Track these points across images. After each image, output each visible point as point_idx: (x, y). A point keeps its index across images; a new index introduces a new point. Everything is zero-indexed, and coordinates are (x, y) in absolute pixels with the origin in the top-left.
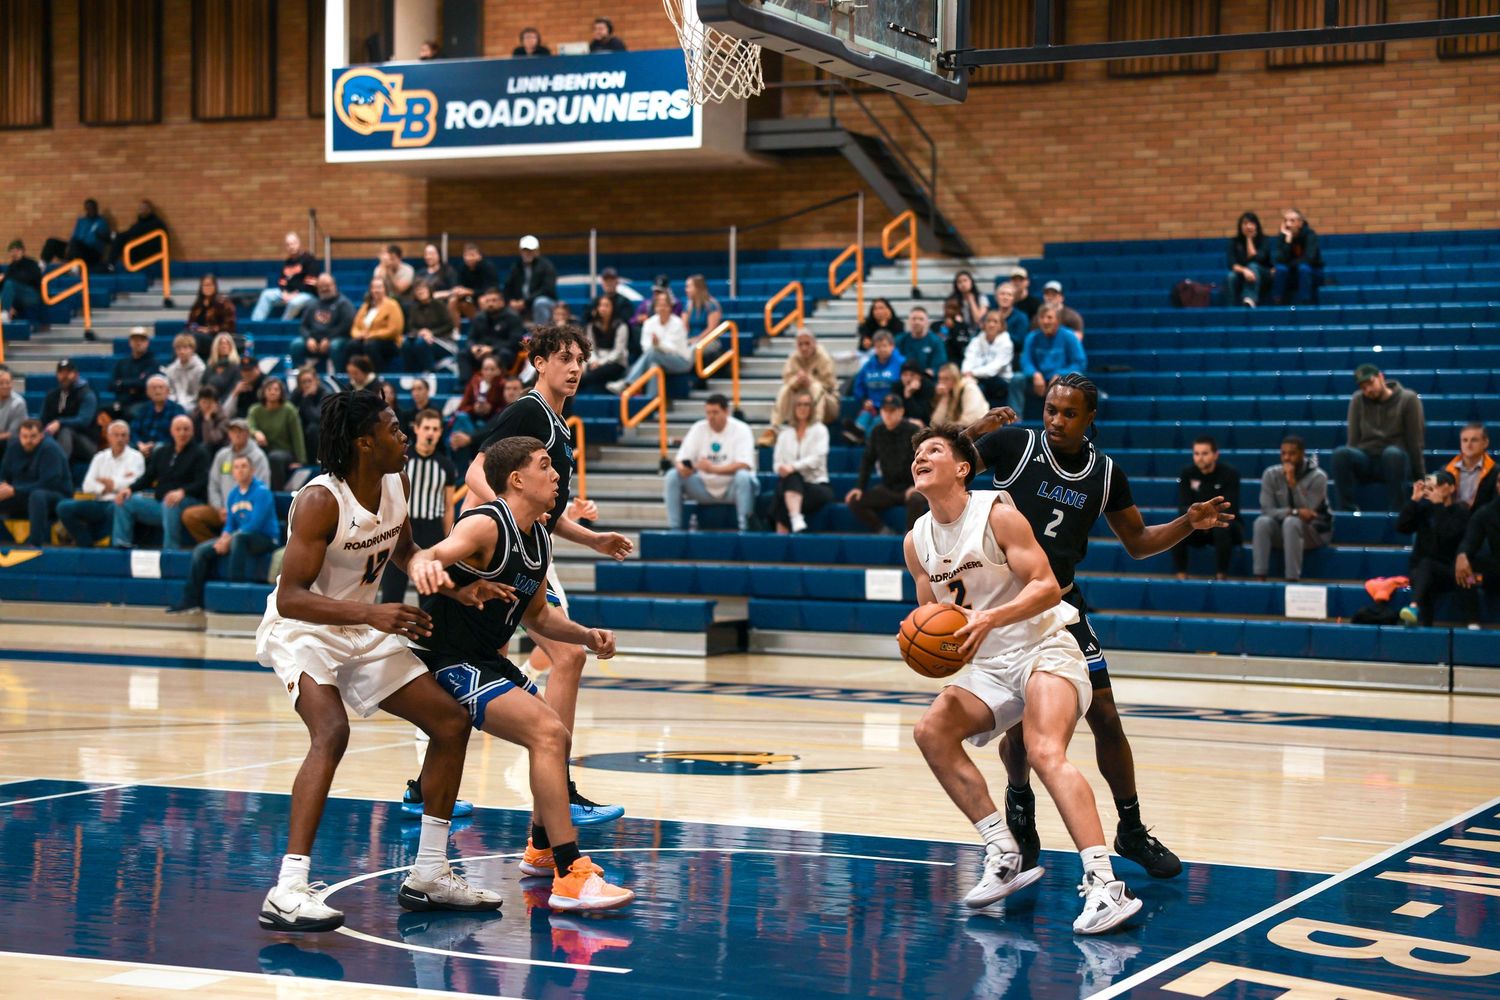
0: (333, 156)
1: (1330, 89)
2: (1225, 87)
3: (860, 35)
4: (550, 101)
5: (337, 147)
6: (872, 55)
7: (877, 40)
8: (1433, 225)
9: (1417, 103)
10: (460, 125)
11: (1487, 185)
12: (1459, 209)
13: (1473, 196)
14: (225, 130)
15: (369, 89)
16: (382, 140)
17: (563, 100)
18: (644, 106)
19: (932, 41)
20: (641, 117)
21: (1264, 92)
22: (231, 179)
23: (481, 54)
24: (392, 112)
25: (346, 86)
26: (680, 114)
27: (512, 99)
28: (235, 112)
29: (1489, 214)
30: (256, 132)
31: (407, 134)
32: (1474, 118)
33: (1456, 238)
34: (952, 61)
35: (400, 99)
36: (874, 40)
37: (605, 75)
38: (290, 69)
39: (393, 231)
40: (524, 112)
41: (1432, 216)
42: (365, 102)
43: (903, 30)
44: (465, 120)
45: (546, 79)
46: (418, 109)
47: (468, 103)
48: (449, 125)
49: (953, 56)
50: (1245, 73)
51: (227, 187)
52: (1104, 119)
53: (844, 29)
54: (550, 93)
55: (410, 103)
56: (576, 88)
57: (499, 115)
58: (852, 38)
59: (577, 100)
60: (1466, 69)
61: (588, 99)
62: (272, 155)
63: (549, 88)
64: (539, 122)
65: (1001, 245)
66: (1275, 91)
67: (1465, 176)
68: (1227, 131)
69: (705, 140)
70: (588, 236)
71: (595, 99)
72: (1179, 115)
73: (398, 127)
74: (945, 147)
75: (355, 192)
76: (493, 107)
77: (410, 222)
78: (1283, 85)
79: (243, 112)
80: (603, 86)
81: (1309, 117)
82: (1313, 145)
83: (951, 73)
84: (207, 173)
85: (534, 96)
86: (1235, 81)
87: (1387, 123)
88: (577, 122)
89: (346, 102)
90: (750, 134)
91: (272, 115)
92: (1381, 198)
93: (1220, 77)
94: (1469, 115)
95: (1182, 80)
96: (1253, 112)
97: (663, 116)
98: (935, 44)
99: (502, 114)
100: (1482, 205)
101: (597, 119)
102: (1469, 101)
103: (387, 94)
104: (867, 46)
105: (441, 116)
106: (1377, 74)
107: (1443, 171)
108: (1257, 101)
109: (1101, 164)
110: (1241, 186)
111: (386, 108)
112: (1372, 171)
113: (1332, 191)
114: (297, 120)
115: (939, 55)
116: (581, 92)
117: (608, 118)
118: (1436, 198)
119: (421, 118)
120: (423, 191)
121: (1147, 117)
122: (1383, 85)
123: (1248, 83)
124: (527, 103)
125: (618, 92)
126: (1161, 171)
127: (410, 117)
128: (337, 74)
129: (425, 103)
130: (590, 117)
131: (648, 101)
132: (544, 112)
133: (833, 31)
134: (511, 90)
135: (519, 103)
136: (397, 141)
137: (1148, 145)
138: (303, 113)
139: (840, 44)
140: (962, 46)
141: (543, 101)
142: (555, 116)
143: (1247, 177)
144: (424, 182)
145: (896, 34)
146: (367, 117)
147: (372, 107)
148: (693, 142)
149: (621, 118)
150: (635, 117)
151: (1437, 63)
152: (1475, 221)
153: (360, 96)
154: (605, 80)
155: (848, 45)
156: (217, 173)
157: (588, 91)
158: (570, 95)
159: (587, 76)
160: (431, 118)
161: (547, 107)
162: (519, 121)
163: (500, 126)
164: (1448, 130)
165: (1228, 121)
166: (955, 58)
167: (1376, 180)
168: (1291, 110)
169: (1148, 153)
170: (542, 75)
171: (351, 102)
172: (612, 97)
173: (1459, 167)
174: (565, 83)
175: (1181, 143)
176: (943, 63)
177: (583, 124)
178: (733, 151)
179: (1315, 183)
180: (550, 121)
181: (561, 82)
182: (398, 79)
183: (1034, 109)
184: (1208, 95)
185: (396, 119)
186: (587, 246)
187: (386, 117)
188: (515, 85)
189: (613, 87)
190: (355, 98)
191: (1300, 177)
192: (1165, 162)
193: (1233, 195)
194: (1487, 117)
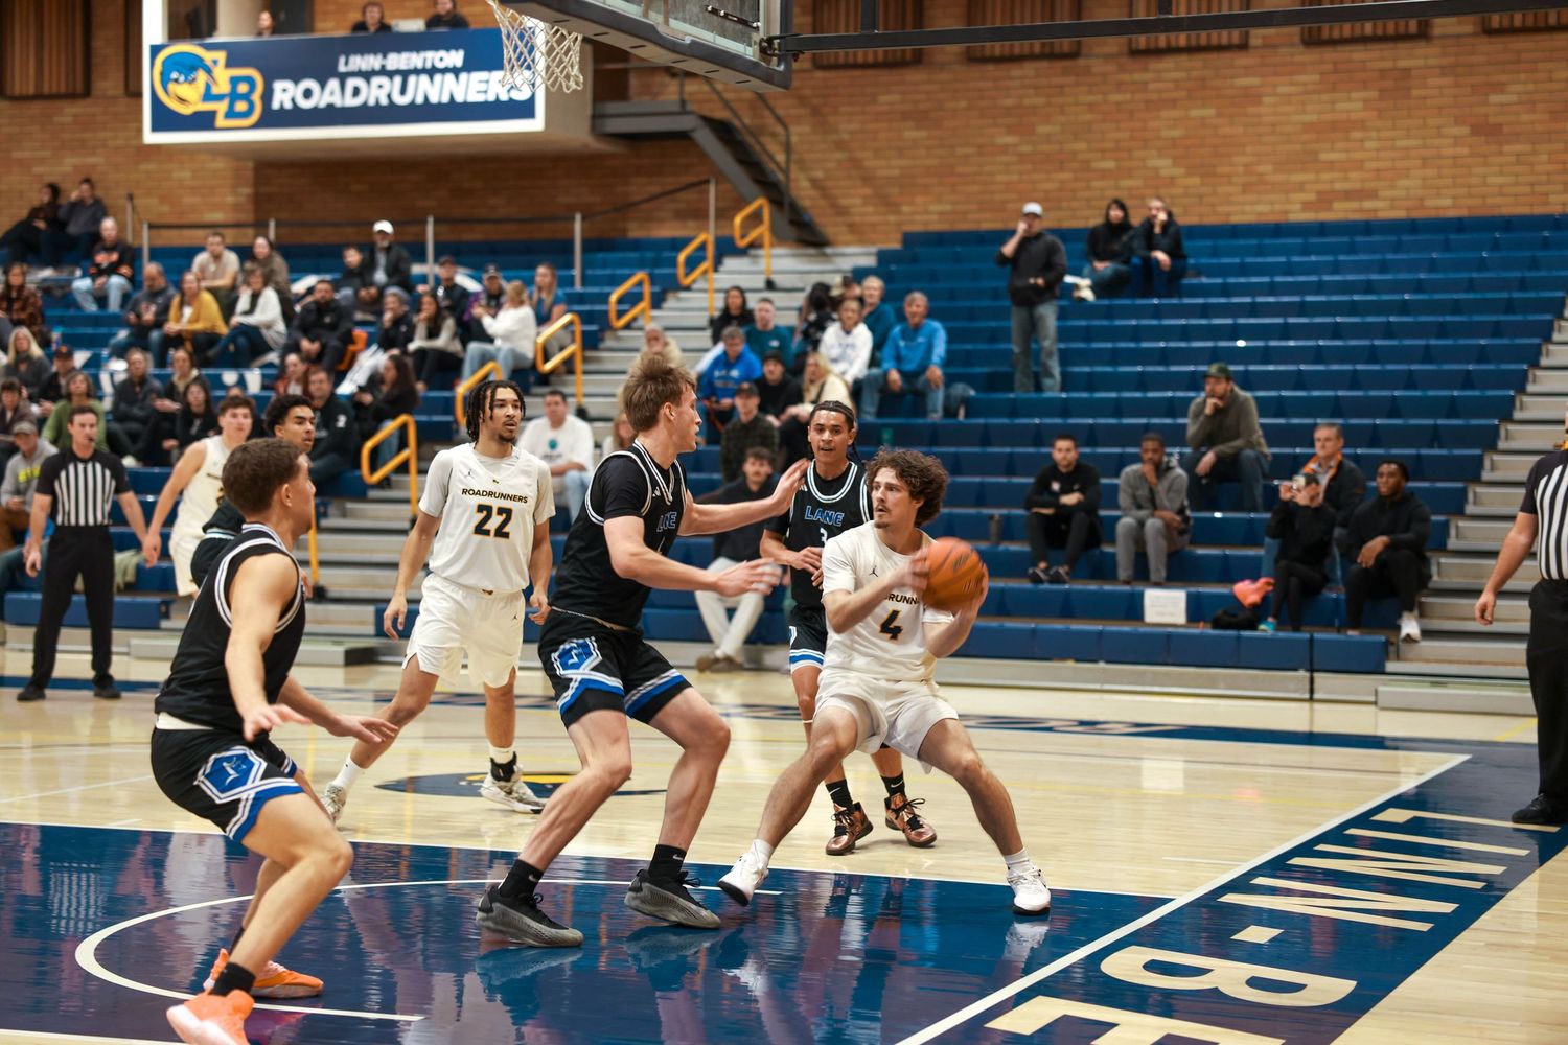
0: (151, 137)
1: (1194, 74)
2: (1087, 71)
3: (676, 19)
4: (384, 80)
5: (156, 128)
6: (688, 40)
7: (694, 24)
8: (1299, 216)
9: (1281, 89)
10: (288, 105)
11: (1353, 175)
12: (1325, 199)
13: (1339, 186)
14: (36, 108)
15: (189, 66)
16: (205, 121)
17: (398, 80)
18: (483, 87)
19: (754, 25)
20: (480, 98)
21: (1126, 77)
22: (42, 161)
23: (311, 30)
24: (215, 90)
25: (164, 63)
26: (522, 95)
27: (343, 78)
28: (46, 90)
29: (1354, 205)
30: (70, 111)
31: (231, 114)
32: (1340, 106)
33: (1322, 229)
34: (776, 46)
35: (223, 77)
36: (690, 24)
37: (443, 53)
38: (106, 45)
39: (218, 217)
40: (356, 92)
41: (1298, 207)
42: (186, 80)
43: (722, 13)
44: (293, 100)
45: (380, 57)
46: (243, 88)
47: (296, 81)
48: (276, 105)
49: (776, 41)
50: (1108, 57)
51: (38, 170)
52: (963, 104)
53: (658, 12)
54: (383, 72)
55: (234, 81)
56: (412, 67)
57: (329, 95)
58: (666, 22)
59: (412, 79)
60: (1331, 55)
61: (424, 78)
62: (87, 135)
63: (383, 66)
64: (372, 102)
65: (859, 234)
66: (1137, 77)
67: (1331, 166)
68: (1089, 117)
69: (548, 122)
70: (425, 222)
71: (431, 79)
72: (1040, 101)
73: (221, 107)
74: (799, 132)
75: (176, 175)
76: (323, 86)
77: (236, 207)
78: (1146, 70)
79: (55, 90)
80: (440, 65)
81: (1173, 103)
82: (1176, 133)
83: (775, 59)
84: (16, 154)
85: (367, 76)
86: (1097, 66)
87: (1252, 110)
88: (413, 104)
89: (165, 80)
90: (596, 117)
91: (87, 93)
92: (1247, 188)
93: (1081, 62)
94: (1333, 103)
95: (1044, 64)
96: (1116, 97)
97: (504, 97)
98: (757, 28)
99: (332, 93)
100: (1347, 195)
101: (434, 99)
102: (1334, 89)
103: (209, 71)
104: (684, 30)
105: (268, 95)
106: (1241, 60)
107: (1308, 161)
108: (1120, 86)
109: (960, 151)
110: (1104, 174)
111: (208, 87)
112: (1237, 159)
113: (1196, 180)
114: (114, 98)
115: (762, 40)
116: (417, 72)
117: (445, 99)
118: (1301, 187)
119: (246, 97)
120: (249, 174)
121: (1009, 102)
122: (1248, 71)
123: (1111, 67)
124: (360, 82)
125: (456, 71)
126: (1023, 158)
127: (234, 96)
128: (156, 50)
129: (250, 81)
130: (426, 98)
131: (487, 82)
132: (377, 92)
133: (646, 14)
134: (342, 68)
135: (351, 83)
136: (220, 121)
137: (1010, 131)
138: (121, 91)
139: (652, 28)
140: (786, 31)
141: (376, 81)
142: (389, 96)
143: (1110, 164)
144: (250, 165)
145: (715, 17)
146: (187, 96)
147: (193, 86)
148: (535, 125)
149: (459, 99)
150: (475, 98)
151: (1301, 49)
152: (1341, 211)
153: (180, 73)
154: (441, 59)
155: (662, 30)
156: (27, 154)
157: (424, 71)
158: (405, 74)
159: (423, 55)
160: (256, 97)
161: (380, 86)
162: (350, 102)
163: (330, 106)
164: (1313, 118)
165: (1091, 107)
166: (779, 44)
167: (1241, 169)
168: (1154, 96)
169: (1009, 139)
170: (375, 53)
171: (170, 80)
172: (450, 77)
173: (1324, 156)
174: (399, 61)
175: (1042, 129)
176: (766, 49)
177: (419, 106)
178: (578, 134)
179: (1180, 171)
180: (384, 102)
181: (395, 61)
182: (221, 56)
183: (893, 92)
184: (1070, 80)
185: (219, 98)
186: (424, 233)
187: (208, 96)
188: (347, 63)
189: (451, 66)
190: (174, 75)
191: (1164, 165)
192: (1026, 149)
193: (1096, 184)
194: (1352, 104)
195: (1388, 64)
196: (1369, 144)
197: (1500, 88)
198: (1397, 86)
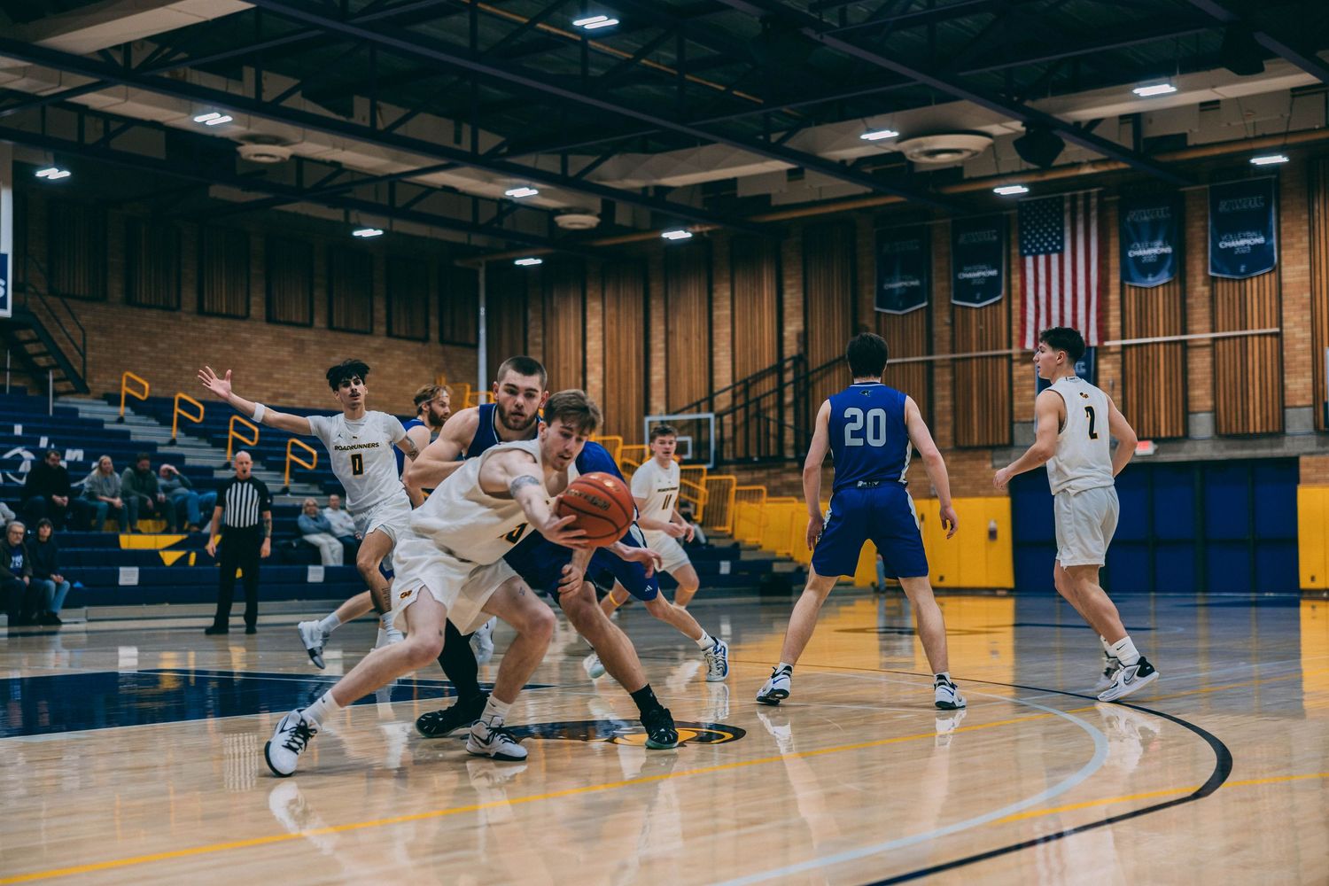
1: (225, 328)
2: (180, 319)
9: (260, 342)
11: (286, 386)
13: (281, 391)
21: (196, 325)
32: (281, 353)
50: (188, 313)
52: (123, 326)
66: (202, 325)
67: (278, 381)
68: (180, 342)
72: (159, 330)
78: (205, 323)
81: (216, 341)
82: (218, 356)
86: (184, 318)
87: (248, 349)
93: (177, 313)
94: (278, 351)
95: (160, 312)
96: (192, 334)
100: (284, 395)
106: (243, 325)
107: (269, 377)
108: (194, 329)
110: (188, 373)
112: (243, 373)
118: (266, 389)
121: (144, 329)
123: (191, 318)
137: (145, 344)
143: (189, 368)
164: (269, 357)
165: (182, 337)
167: (243, 377)
168: (208, 336)
169: (144, 349)
173: (276, 376)
175: (161, 345)
183: (90, 314)
184: (173, 322)
192: (152, 354)
193: (185, 377)
194: (284, 353)
195: (295, 336)
196: (292, 373)
197: (334, 354)
198: (300, 346)
